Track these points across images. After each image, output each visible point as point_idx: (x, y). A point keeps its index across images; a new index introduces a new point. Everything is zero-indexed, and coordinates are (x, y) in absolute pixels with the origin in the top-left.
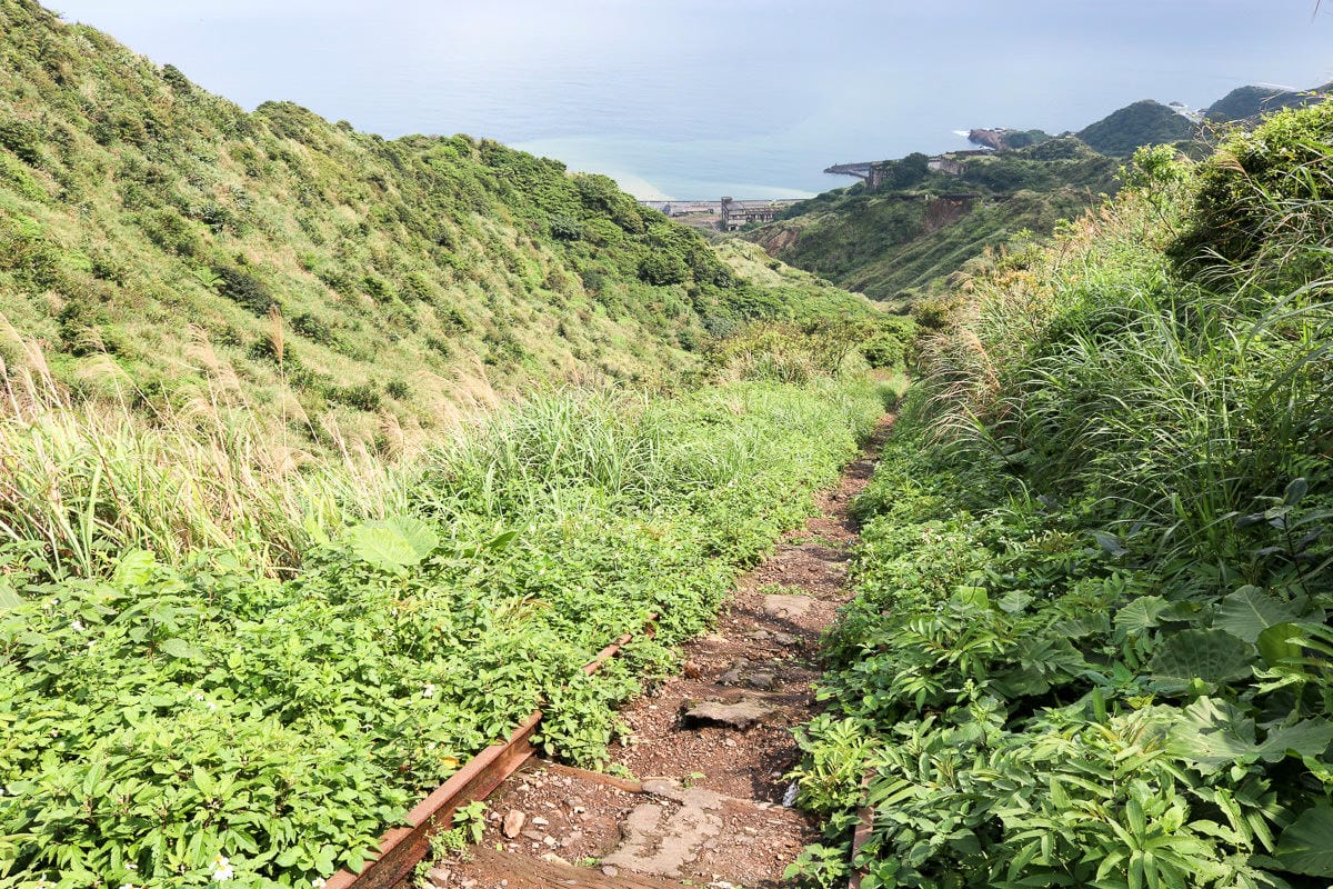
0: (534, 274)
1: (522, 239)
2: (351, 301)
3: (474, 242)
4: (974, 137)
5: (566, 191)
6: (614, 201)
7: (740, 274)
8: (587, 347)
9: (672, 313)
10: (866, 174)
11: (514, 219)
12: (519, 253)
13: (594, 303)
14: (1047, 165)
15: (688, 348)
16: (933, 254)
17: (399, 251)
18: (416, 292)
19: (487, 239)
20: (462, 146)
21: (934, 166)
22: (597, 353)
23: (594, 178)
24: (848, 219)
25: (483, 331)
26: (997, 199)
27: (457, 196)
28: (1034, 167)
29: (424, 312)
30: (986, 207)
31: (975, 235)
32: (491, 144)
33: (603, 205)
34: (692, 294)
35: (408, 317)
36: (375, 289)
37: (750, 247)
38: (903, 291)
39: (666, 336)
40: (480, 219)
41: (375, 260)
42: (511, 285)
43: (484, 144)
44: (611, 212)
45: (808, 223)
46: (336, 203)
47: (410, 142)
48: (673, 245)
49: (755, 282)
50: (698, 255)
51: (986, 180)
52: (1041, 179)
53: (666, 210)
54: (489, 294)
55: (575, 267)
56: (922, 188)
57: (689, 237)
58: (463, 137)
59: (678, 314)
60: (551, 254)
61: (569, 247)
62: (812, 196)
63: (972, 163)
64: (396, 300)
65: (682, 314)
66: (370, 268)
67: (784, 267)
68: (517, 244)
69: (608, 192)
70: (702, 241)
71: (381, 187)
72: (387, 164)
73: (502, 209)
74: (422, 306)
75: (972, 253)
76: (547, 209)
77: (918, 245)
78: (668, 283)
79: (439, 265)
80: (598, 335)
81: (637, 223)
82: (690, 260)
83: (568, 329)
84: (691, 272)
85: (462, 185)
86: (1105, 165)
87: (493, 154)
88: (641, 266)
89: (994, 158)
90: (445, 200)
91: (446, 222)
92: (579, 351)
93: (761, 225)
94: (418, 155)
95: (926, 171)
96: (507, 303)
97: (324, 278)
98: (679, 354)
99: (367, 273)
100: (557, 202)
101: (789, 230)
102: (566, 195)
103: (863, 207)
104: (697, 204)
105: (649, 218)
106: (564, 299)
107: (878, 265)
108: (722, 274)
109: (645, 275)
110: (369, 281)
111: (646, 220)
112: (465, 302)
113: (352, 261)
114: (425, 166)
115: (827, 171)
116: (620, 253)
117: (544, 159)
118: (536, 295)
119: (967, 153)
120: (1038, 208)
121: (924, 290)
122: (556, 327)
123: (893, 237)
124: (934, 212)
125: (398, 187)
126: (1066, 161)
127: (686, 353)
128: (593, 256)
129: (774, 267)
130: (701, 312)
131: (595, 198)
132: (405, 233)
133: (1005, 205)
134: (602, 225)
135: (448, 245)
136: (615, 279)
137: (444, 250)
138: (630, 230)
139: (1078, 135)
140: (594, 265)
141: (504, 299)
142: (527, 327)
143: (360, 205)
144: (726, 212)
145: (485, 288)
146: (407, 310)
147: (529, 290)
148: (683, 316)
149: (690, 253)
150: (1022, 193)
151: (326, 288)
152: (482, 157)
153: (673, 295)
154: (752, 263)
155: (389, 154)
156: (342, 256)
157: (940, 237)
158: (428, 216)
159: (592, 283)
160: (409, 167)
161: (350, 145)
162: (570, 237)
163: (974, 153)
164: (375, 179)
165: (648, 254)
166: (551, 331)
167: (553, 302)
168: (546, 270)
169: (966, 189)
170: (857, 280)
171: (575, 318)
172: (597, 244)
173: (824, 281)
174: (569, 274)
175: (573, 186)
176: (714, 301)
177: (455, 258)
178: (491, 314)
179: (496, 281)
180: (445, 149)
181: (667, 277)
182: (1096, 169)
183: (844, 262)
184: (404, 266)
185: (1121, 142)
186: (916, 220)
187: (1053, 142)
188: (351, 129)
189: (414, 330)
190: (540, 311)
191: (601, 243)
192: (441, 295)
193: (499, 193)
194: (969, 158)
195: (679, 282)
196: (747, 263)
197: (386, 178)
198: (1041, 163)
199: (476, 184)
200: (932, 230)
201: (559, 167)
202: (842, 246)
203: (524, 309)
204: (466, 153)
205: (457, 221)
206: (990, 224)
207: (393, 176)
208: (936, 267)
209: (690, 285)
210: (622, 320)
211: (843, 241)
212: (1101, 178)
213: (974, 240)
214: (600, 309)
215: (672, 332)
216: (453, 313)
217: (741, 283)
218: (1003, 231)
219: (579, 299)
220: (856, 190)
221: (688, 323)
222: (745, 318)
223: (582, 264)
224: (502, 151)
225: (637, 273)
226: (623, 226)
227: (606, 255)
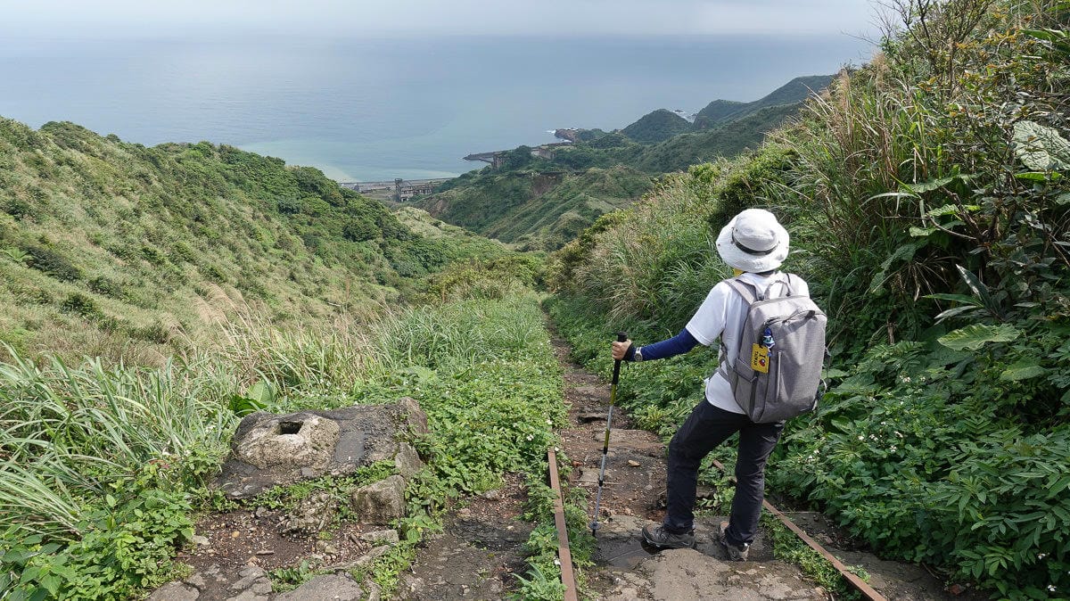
0: (268, 239)
1: (256, 214)
2: (135, 266)
3: (221, 218)
4: (558, 134)
5: (287, 179)
6: (322, 185)
7: (415, 230)
8: (312, 288)
9: (369, 260)
10: (492, 160)
11: (250, 200)
12: (256, 225)
13: (314, 256)
14: (606, 152)
15: (383, 283)
16: (540, 211)
17: (166, 228)
18: (181, 255)
19: (231, 216)
20: (206, 150)
21: (535, 154)
22: (320, 291)
23: (306, 169)
24: (483, 190)
25: (235, 280)
26: (577, 174)
27: (205, 185)
28: (598, 153)
29: (190, 270)
30: (570, 179)
31: (565, 197)
32: (228, 147)
33: (314, 188)
34: (382, 246)
35: (178, 274)
36: (150, 255)
37: (419, 212)
38: (523, 236)
39: (366, 276)
40: (224, 200)
41: (148, 235)
42: (251, 247)
43: (222, 148)
44: (320, 193)
45: (456, 194)
46: (113, 195)
47: (165, 148)
48: (366, 213)
49: (425, 235)
50: (385, 220)
51: (569, 161)
52: (603, 160)
53: (357, 188)
54: (236, 255)
55: (298, 233)
56: (529, 168)
57: (377, 208)
58: (206, 143)
59: (373, 260)
60: (279, 224)
61: (291, 218)
62: (458, 175)
63: (560, 151)
64: (167, 262)
65: (376, 260)
66: (146, 240)
67: (443, 224)
68: (254, 218)
69: (317, 177)
70: (386, 209)
71: (147, 181)
72: (150, 165)
73: (240, 194)
74: (187, 265)
75: (565, 209)
76: (273, 192)
77: (530, 206)
78: (365, 239)
79: (196, 235)
80: (318, 278)
81: (340, 199)
82: (379, 223)
83: (297, 275)
84: (380, 231)
85: (208, 178)
86: (640, 150)
87: (229, 155)
88: (345, 229)
89: (572, 148)
90: (196, 188)
91: (199, 204)
92: (307, 290)
93: (426, 195)
94: (172, 157)
95: (530, 157)
96: (251, 260)
97: (111, 250)
98: (378, 287)
99: (143, 244)
100: (280, 187)
101: (444, 199)
102: (286, 182)
103: (492, 182)
104: (378, 184)
105: (348, 196)
106: (291, 255)
107: (505, 220)
108: (402, 232)
109: (349, 235)
110: (145, 250)
111: (347, 197)
112: (219, 261)
113: (130, 237)
114: (179, 165)
115: (465, 158)
116: (329, 221)
117: (268, 157)
118: (271, 254)
119: (555, 145)
120: (603, 179)
121: (536, 235)
122: (288, 274)
123: (513, 201)
124: (538, 184)
125: (160, 181)
126: (617, 148)
127: (382, 287)
128: (310, 224)
129: (436, 225)
130: (389, 258)
131: (310, 183)
132: (168, 214)
133: (583, 178)
134: (315, 202)
135: (201, 221)
136: (326, 239)
137: (199, 225)
138: (335, 205)
139: (622, 131)
140: (311, 230)
141: (248, 256)
142: (267, 276)
143: (132, 195)
144: (399, 189)
145: (233, 249)
146: (177, 269)
147: (266, 251)
149: (379, 218)
150: (592, 170)
151: (113, 257)
152: (222, 157)
153: (369, 248)
154: (420, 223)
155: (152, 158)
156: (122, 233)
157: (544, 200)
158: (185, 201)
159: (310, 242)
160: (167, 166)
161: (120, 152)
162: (292, 211)
163: (559, 145)
164: (142, 175)
165: (349, 220)
166: (285, 278)
167: (284, 257)
168: (277, 235)
169: (557, 169)
170: (493, 231)
171: (300, 267)
172: (313, 215)
173: (471, 232)
174: (293, 237)
175: (291, 175)
176: (398, 250)
177: (209, 230)
178: (240, 268)
179: (240, 244)
180: (193, 152)
181: (364, 236)
182: (636, 153)
183: (484, 220)
184: (171, 238)
185: (649, 135)
186: (528, 189)
187: (608, 136)
188: (118, 140)
189: (184, 283)
190: (275, 264)
191: (315, 214)
192: (202, 257)
193: (237, 183)
194: (557, 148)
195: (372, 238)
196: (417, 222)
197: (150, 174)
198: (602, 150)
199: (219, 177)
200: (538, 196)
201: (280, 162)
202: (480, 209)
203: (264, 263)
204: (209, 155)
205: (207, 204)
206: (574, 190)
207: (155, 174)
208: (543, 220)
209: (381, 240)
210: (335, 267)
211: (481, 205)
212: (639, 158)
213: (565, 201)
214: (318, 260)
215: (371, 273)
216: (212, 269)
217: (416, 237)
218: (583, 194)
219: (303, 255)
220: (485, 172)
221: (381, 266)
222: (420, 261)
223: (303, 230)
224: (237, 152)
225: (342, 233)
226: (329, 202)
227: (319, 223)
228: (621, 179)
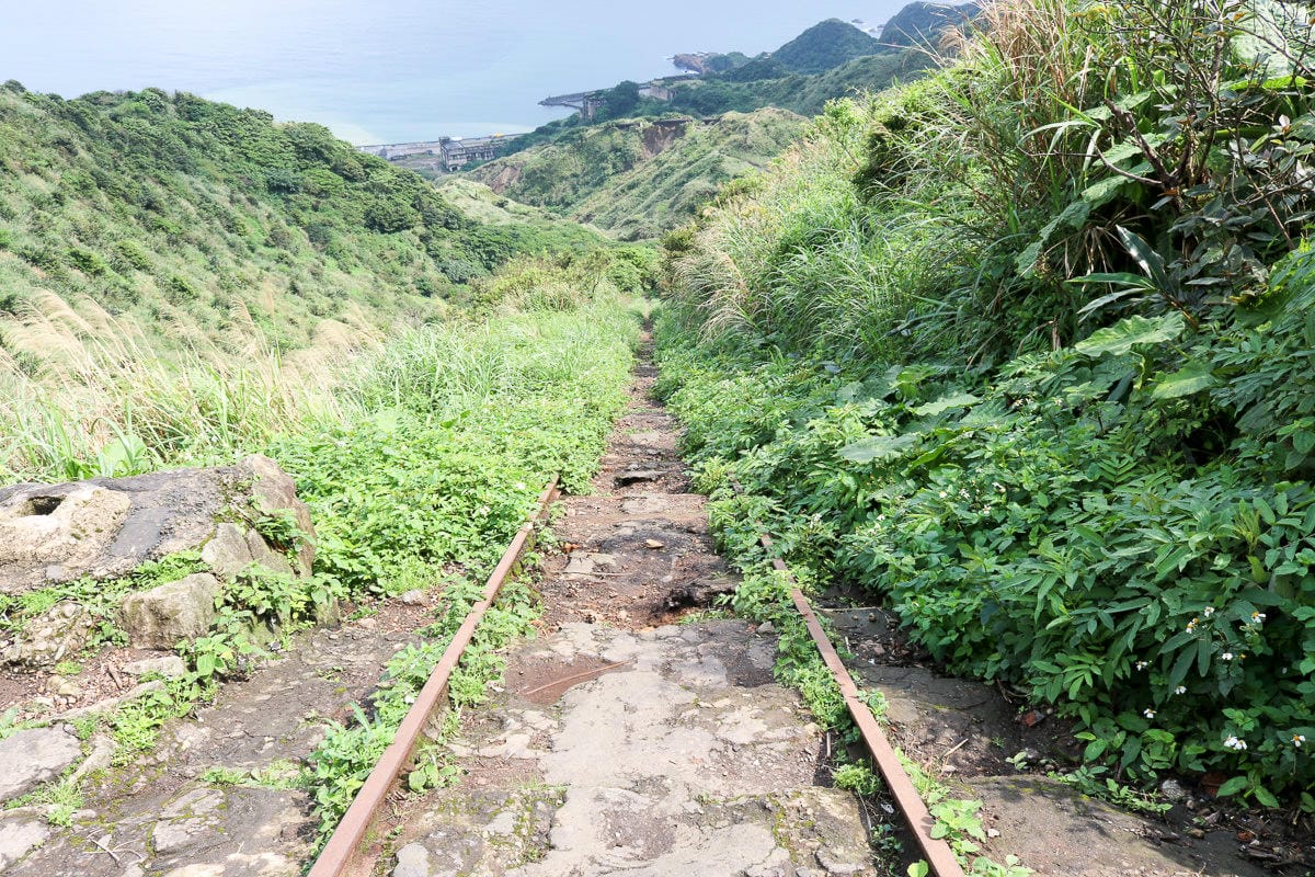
0: (256, 233)
1: (235, 196)
2: (59, 277)
3: (185, 203)
4: (678, 62)
5: (277, 141)
6: (329, 149)
7: (470, 215)
8: (324, 303)
9: (406, 260)
10: (581, 104)
11: (224, 175)
12: (234, 211)
13: (324, 256)
14: (750, 86)
15: (427, 293)
16: (654, 180)
17: (103, 220)
18: (128, 262)
19: (198, 199)
20: (154, 103)
21: (645, 93)
22: (335, 307)
23: (306, 127)
24: (570, 152)
25: (210, 296)
26: (707, 122)
27: (157, 155)
28: (738, 89)
29: (142, 282)
30: (696, 129)
31: (690, 158)
32: (186, 96)
33: (318, 154)
34: (423, 239)
35: (126, 288)
36: (83, 262)
37: (477, 187)
38: (630, 218)
39: (402, 284)
40: (185, 178)
41: (79, 232)
42: (231, 245)
43: (179, 98)
44: (327, 161)
45: (530, 158)
46: (22, 172)
47: (93, 100)
48: (398, 190)
49: (485, 221)
50: (425, 199)
51: (695, 104)
52: (746, 100)
53: (383, 153)
54: (210, 257)
55: (298, 221)
56: (636, 116)
57: (413, 181)
58: (153, 91)
59: (412, 260)
60: (270, 209)
61: (288, 201)
62: (531, 130)
63: (680, 88)
64: (109, 272)
65: (416, 260)
66: (74, 239)
67: (512, 204)
68: (232, 201)
69: (322, 139)
70: (427, 184)
71: (70, 151)
72: (73, 125)
73: (210, 167)
74: (139, 276)
75: (690, 176)
76: (258, 163)
77: (639, 172)
78: (398, 229)
79: (149, 230)
80: (332, 289)
81: (354, 171)
82: (417, 205)
83: (300, 285)
84: (420, 217)
85: (160, 143)
86: (801, 83)
87: (190, 108)
88: (367, 214)
89: (699, 82)
90: (144, 160)
91: (149, 184)
92: (316, 308)
93: (480, 158)
94: (104, 114)
95: (637, 98)
96: (231, 265)
97: (24, 256)
98: (421, 300)
99: (71, 246)
100: (269, 154)
101: (512, 167)
102: (277, 146)
103: (581, 138)
104: (414, 145)
105: (369, 166)
106: (291, 256)
107: (604, 195)
108: (451, 217)
109: (373, 224)
110: (75, 254)
111: (367, 166)
112: (185, 267)
113: (51, 235)
114: (115, 125)
115: (542, 103)
116: (343, 203)
117: (248, 110)
118: (260, 254)
119: (675, 79)
120: (745, 128)
121: (649, 215)
122: (288, 284)
123: (614, 166)
124: (650, 139)
125: (89, 149)
126: (766, 82)
127: (426, 299)
128: (315, 209)
129: (501, 205)
130: (435, 257)
131: (312, 149)
132: (105, 199)
133: (716, 127)
134: (319, 175)
135: (156, 209)
136: (341, 230)
137: (152, 215)
138: (350, 179)
139: (773, 54)
140: (317, 218)
141: (227, 258)
142: (257, 288)
143: (50, 173)
144: (446, 153)
145: (205, 250)
146: (123, 281)
147: (253, 250)
148: (418, 262)
149: (416, 197)
150: (730, 115)
151: (28, 266)
152: (179, 111)
153: (405, 242)
154: (478, 203)
155: (73, 114)
156: (39, 231)
157: (660, 163)
158: (128, 179)
159: (317, 235)
160: (98, 127)
161: (26, 107)
162: (288, 190)
163: (681, 78)
164: (60, 143)
165: (372, 202)
166: (283, 290)
167: (280, 259)
168: (267, 227)
169: (677, 116)
170: (584, 211)
171: (305, 274)
172: (319, 194)
173: (553, 215)
174: (292, 229)
175: (284, 136)
176: (447, 244)
177: (166, 222)
178: (216, 278)
179: (214, 242)
180: (134, 105)
181: (395, 224)
182: (794, 87)
183: (570, 195)
184: (112, 235)
185: (812, 60)
186: (634, 147)
187: (753, 63)
188: (23, 89)
189: (135, 301)
190: (268, 269)
191: (322, 193)
192: (159, 263)
193: (203, 148)
194: (676, 84)
195: (408, 228)
196: (470, 198)
197: (75, 140)
198: (744, 85)
199: (176, 141)
200: (651, 157)
201: (266, 117)
202: (566, 179)
203: (251, 269)
204: (159, 108)
205: (162, 183)
206: (703, 147)
207: (81, 139)
208: (658, 192)
209: (421, 230)
210: (355, 272)
211: (568, 174)
212: (799, 95)
213: (690, 164)
214: (331, 262)
215: (409, 279)
216: (175, 280)
217: (472, 223)
218: (716, 153)
219: (307, 255)
220: (572, 122)
221: (423, 269)
222: (481, 259)
223: (305, 218)
224: (201, 104)
225: (364, 222)
226: (343, 175)
227: (329, 206)
228: (772, 128)
